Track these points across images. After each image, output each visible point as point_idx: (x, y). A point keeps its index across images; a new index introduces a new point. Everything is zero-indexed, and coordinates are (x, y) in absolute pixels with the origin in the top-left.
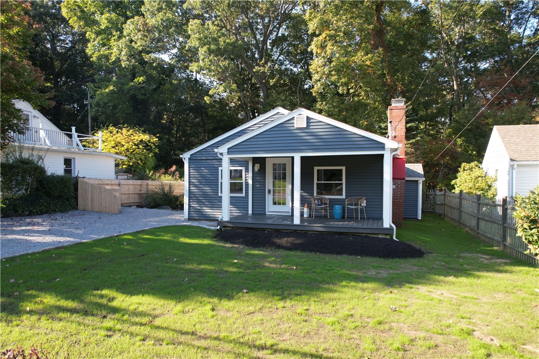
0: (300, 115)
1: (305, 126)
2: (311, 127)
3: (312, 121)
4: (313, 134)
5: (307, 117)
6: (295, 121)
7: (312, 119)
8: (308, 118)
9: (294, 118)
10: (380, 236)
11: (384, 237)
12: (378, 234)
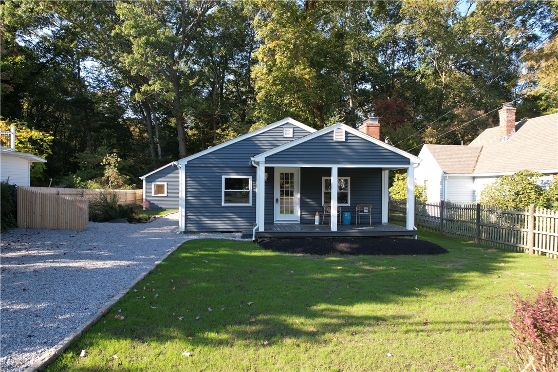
0: (339, 129)
1: (344, 139)
2: (349, 141)
3: (349, 135)
4: (349, 147)
5: (346, 131)
6: (334, 135)
7: (350, 133)
8: (347, 133)
9: (333, 131)
10: (406, 238)
11: (409, 238)
12: (404, 236)
